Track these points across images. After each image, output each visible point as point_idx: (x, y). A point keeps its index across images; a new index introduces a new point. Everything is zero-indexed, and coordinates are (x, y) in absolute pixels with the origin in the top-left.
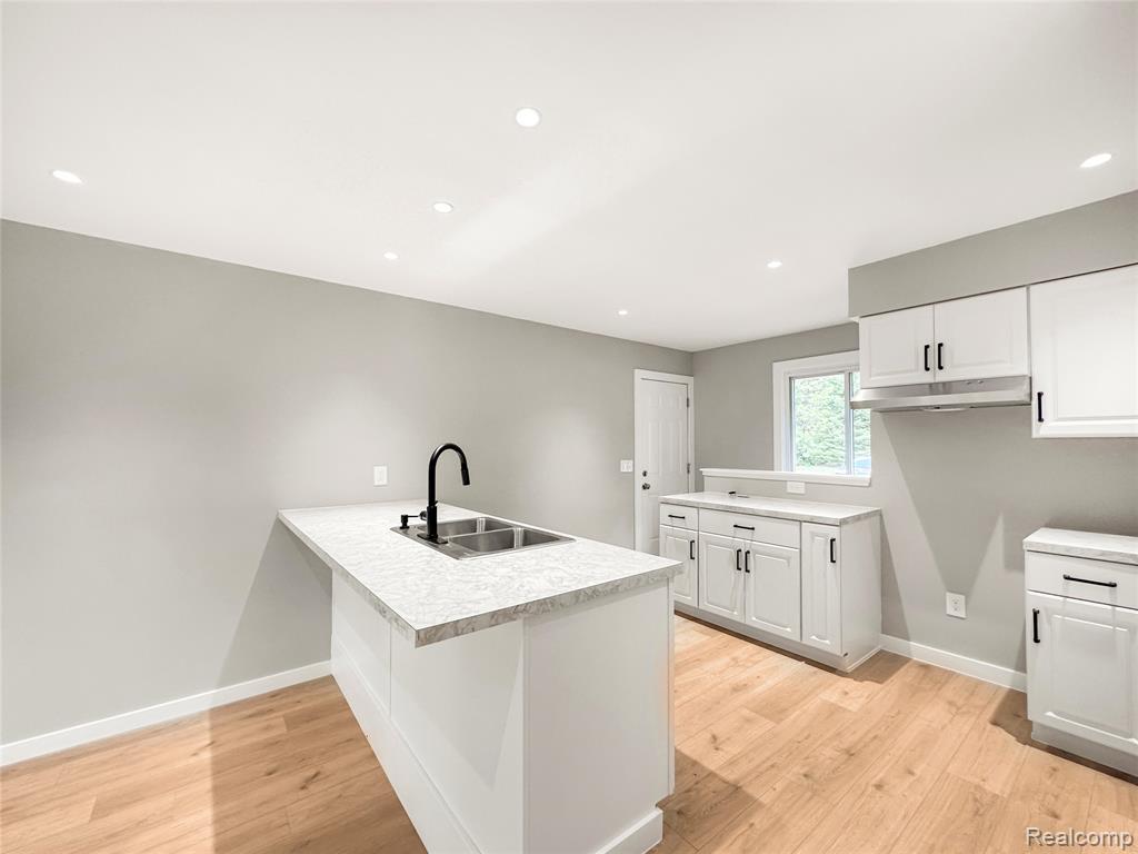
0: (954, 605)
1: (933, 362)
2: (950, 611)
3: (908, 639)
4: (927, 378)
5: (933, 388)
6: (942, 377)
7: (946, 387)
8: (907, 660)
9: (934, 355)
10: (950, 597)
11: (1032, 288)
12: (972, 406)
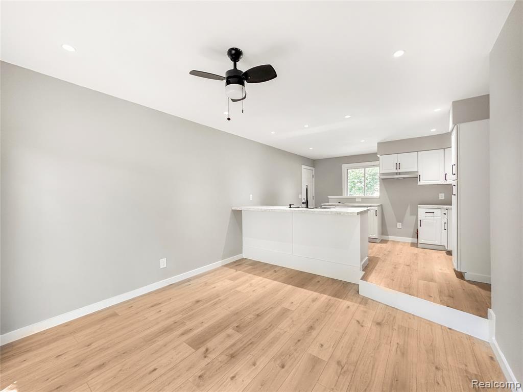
0: (399, 225)
1: (398, 168)
2: (398, 227)
3: (388, 235)
4: (396, 171)
5: (397, 174)
6: (399, 171)
7: (400, 174)
8: (388, 241)
9: (398, 166)
10: (398, 224)
11: (419, 152)
12: (404, 178)
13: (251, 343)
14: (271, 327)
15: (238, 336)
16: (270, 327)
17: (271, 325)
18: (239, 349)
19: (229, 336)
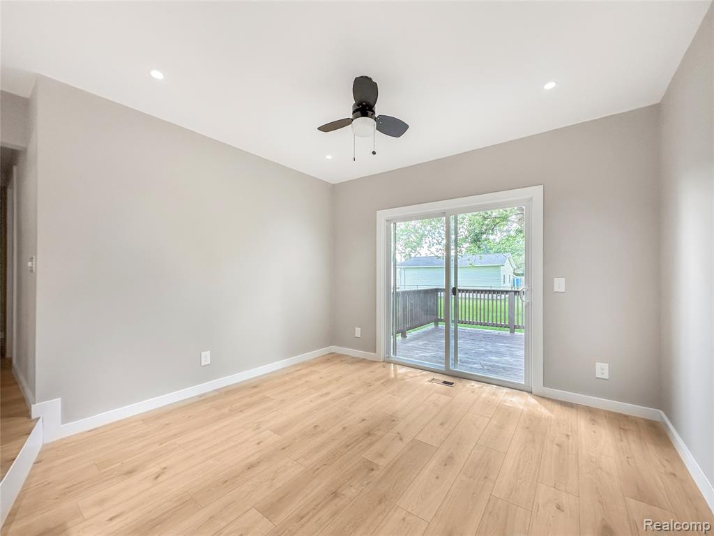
13: (348, 446)
14: (315, 468)
15: (368, 455)
16: (318, 469)
17: (314, 472)
18: (363, 439)
19: (381, 455)
